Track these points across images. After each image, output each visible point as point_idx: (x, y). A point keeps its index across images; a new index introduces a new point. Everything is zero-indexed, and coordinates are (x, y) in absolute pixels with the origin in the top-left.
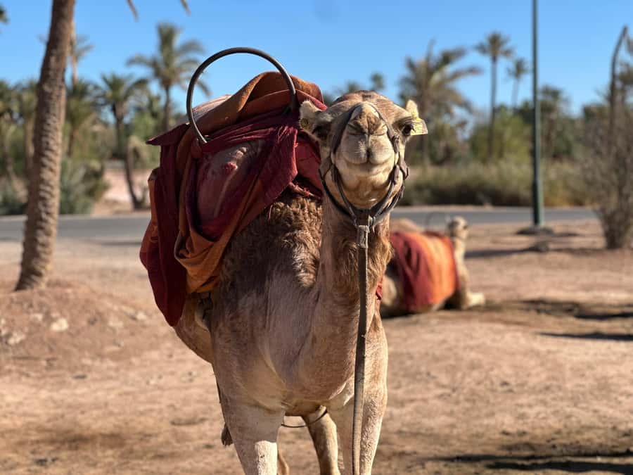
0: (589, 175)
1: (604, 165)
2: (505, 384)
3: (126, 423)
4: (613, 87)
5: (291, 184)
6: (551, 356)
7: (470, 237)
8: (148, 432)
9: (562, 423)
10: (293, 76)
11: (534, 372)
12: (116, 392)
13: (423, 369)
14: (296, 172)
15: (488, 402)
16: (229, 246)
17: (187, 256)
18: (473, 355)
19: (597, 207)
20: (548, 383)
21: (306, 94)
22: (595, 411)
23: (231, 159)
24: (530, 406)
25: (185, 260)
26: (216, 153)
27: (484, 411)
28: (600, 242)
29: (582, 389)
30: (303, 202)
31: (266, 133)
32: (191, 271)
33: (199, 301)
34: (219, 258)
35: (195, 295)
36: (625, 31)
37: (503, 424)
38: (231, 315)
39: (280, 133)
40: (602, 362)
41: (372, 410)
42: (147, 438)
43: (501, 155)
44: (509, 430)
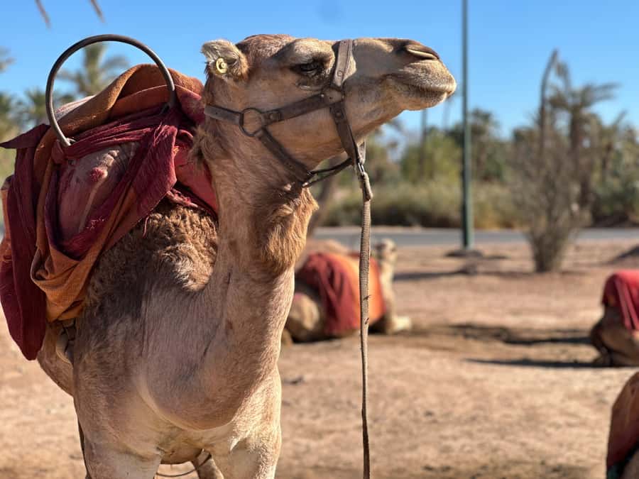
0: (519, 197)
1: (534, 187)
2: (429, 414)
3: (21, 457)
4: (542, 111)
5: (169, 193)
6: (478, 385)
7: (399, 259)
8: (44, 466)
9: (489, 457)
10: (172, 69)
11: (460, 401)
12: (15, 422)
13: (344, 398)
14: (174, 180)
15: (411, 434)
16: (96, 264)
17: (46, 278)
18: (397, 383)
19: (527, 229)
20: (474, 413)
21: (187, 90)
22: (523, 444)
23: (100, 164)
24: (455, 438)
25: (42, 282)
26: (81, 157)
27: (407, 444)
28: (529, 265)
29: (509, 420)
30: (184, 212)
31: (140, 134)
32: (51, 295)
33: (62, 330)
34: (84, 279)
35: (58, 322)
36: (554, 55)
37: (426, 458)
38: (98, 346)
39: (157, 135)
40: (531, 391)
41: (264, 456)
42: (44, 474)
43: (431, 176)
44: (433, 464)
